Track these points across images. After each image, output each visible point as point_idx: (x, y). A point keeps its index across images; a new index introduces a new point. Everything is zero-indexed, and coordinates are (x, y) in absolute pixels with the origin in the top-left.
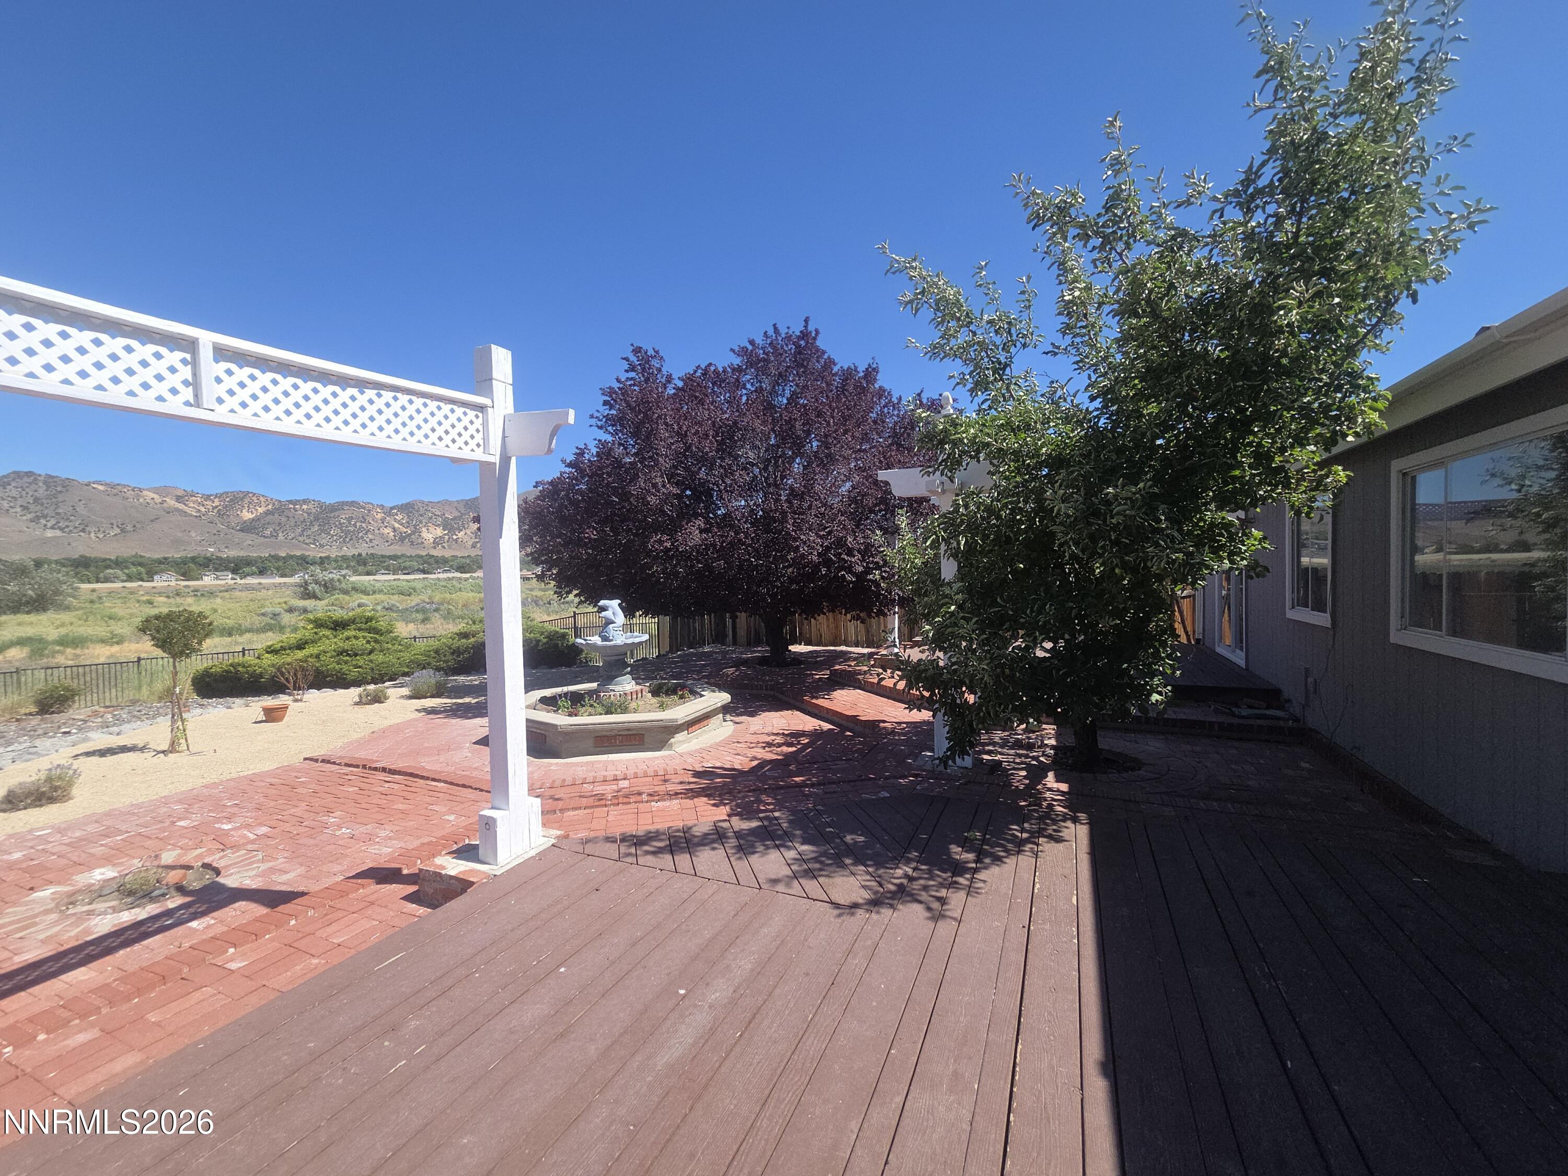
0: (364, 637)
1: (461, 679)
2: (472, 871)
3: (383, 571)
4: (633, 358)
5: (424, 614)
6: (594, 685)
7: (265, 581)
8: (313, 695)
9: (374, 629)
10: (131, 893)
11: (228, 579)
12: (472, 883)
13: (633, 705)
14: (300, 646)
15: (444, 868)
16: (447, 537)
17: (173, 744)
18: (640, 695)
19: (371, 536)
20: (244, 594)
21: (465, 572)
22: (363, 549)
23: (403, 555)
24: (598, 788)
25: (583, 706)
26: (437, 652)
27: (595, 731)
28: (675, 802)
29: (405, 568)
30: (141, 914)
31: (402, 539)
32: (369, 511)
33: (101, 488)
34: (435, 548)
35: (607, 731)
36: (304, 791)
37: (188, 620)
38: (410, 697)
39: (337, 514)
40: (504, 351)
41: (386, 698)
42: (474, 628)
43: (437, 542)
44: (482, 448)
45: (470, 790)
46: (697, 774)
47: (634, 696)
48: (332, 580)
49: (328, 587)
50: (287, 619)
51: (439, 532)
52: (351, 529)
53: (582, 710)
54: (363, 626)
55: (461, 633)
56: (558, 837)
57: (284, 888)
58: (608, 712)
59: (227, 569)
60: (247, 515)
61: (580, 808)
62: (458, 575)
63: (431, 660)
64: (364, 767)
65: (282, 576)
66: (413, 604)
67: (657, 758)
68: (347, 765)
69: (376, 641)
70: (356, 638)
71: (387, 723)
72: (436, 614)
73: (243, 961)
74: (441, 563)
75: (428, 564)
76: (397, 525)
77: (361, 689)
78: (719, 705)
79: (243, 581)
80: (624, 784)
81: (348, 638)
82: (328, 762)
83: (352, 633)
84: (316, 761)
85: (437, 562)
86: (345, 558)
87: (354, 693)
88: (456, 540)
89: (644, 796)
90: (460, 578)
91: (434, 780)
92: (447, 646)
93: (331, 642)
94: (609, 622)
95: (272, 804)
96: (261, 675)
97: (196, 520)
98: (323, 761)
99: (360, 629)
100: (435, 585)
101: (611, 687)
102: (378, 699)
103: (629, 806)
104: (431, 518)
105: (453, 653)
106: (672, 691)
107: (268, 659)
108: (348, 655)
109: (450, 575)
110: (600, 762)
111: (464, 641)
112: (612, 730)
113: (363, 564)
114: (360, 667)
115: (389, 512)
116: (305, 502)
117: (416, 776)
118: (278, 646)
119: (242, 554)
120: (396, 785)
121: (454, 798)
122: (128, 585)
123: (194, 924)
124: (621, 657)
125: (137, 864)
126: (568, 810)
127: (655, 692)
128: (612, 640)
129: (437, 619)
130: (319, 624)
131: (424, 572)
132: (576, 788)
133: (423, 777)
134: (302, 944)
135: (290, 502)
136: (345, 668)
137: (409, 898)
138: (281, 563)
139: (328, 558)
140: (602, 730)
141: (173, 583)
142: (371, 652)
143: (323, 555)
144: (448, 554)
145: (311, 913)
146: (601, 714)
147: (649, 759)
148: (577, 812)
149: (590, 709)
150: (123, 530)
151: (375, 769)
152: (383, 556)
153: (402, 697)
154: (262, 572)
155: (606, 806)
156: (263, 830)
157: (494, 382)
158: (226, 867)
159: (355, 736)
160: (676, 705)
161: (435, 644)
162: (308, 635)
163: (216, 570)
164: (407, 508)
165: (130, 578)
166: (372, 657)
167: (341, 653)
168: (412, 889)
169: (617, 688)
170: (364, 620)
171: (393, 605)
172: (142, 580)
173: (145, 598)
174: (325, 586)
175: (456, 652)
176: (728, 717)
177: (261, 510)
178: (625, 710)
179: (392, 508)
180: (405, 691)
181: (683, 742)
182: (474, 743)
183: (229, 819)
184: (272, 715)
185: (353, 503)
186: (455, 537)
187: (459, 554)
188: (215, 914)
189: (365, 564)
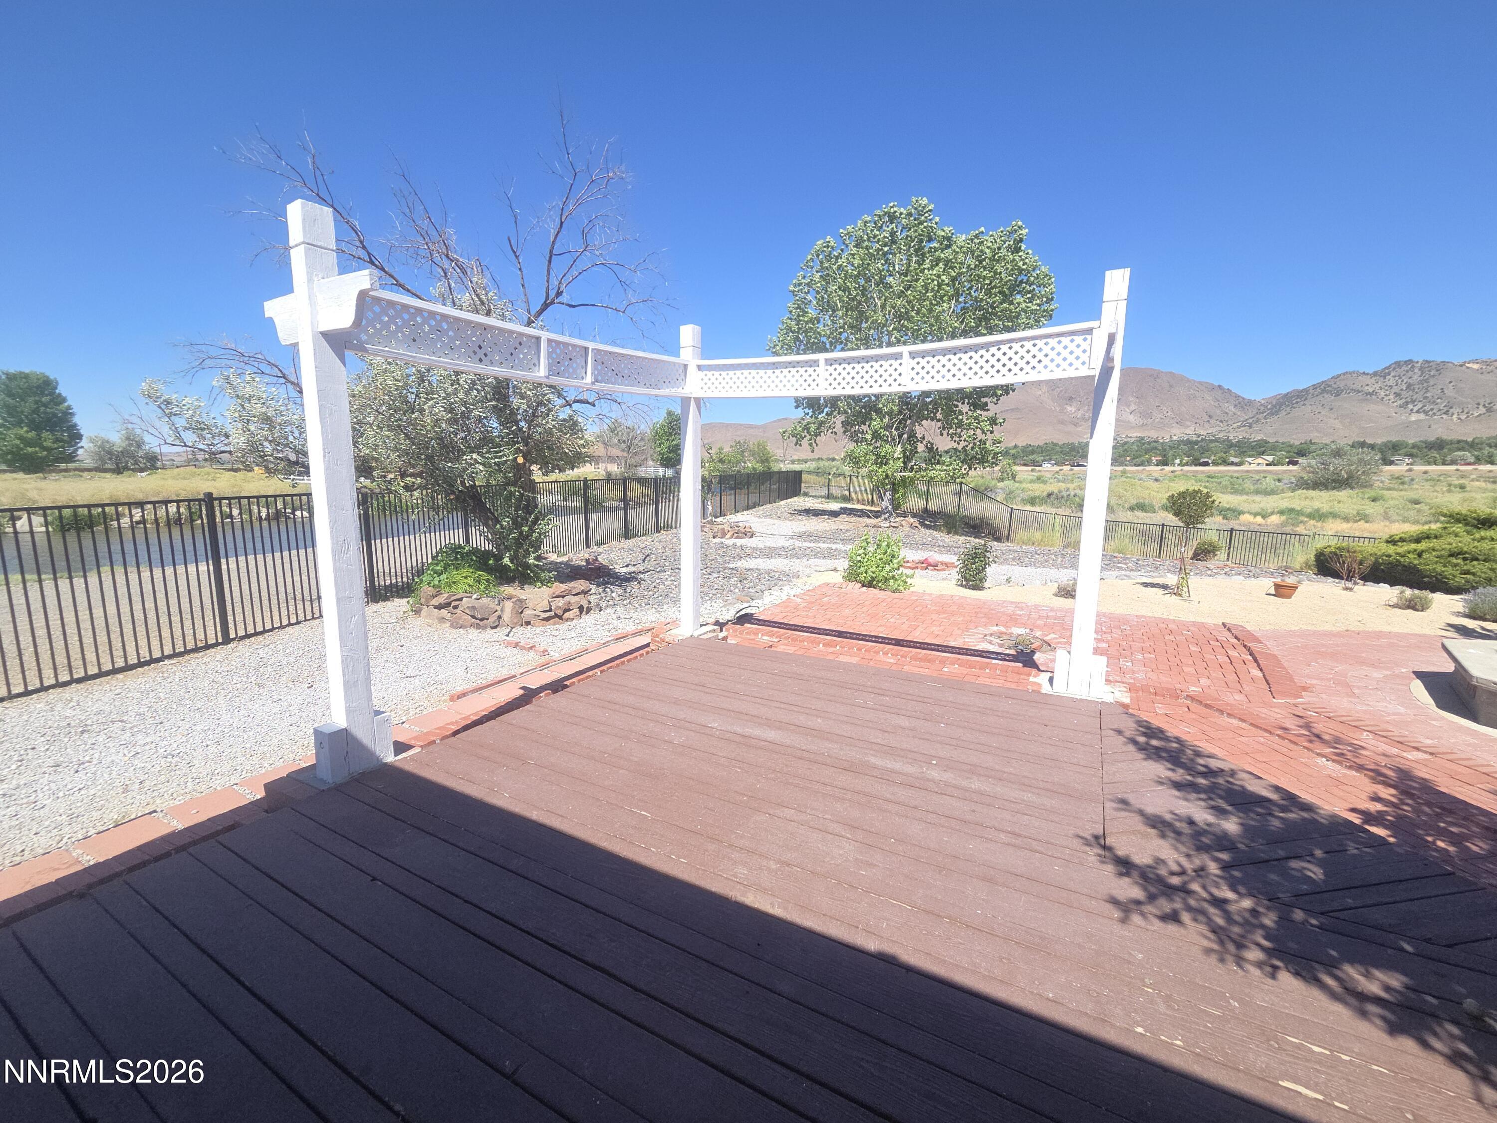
33: (1473, 366)
44: (1086, 364)
45: (1262, 686)
64: (1241, 641)
71: (1382, 628)
91: (1260, 669)
150: (1489, 410)
151: (1243, 645)
159: (1325, 628)
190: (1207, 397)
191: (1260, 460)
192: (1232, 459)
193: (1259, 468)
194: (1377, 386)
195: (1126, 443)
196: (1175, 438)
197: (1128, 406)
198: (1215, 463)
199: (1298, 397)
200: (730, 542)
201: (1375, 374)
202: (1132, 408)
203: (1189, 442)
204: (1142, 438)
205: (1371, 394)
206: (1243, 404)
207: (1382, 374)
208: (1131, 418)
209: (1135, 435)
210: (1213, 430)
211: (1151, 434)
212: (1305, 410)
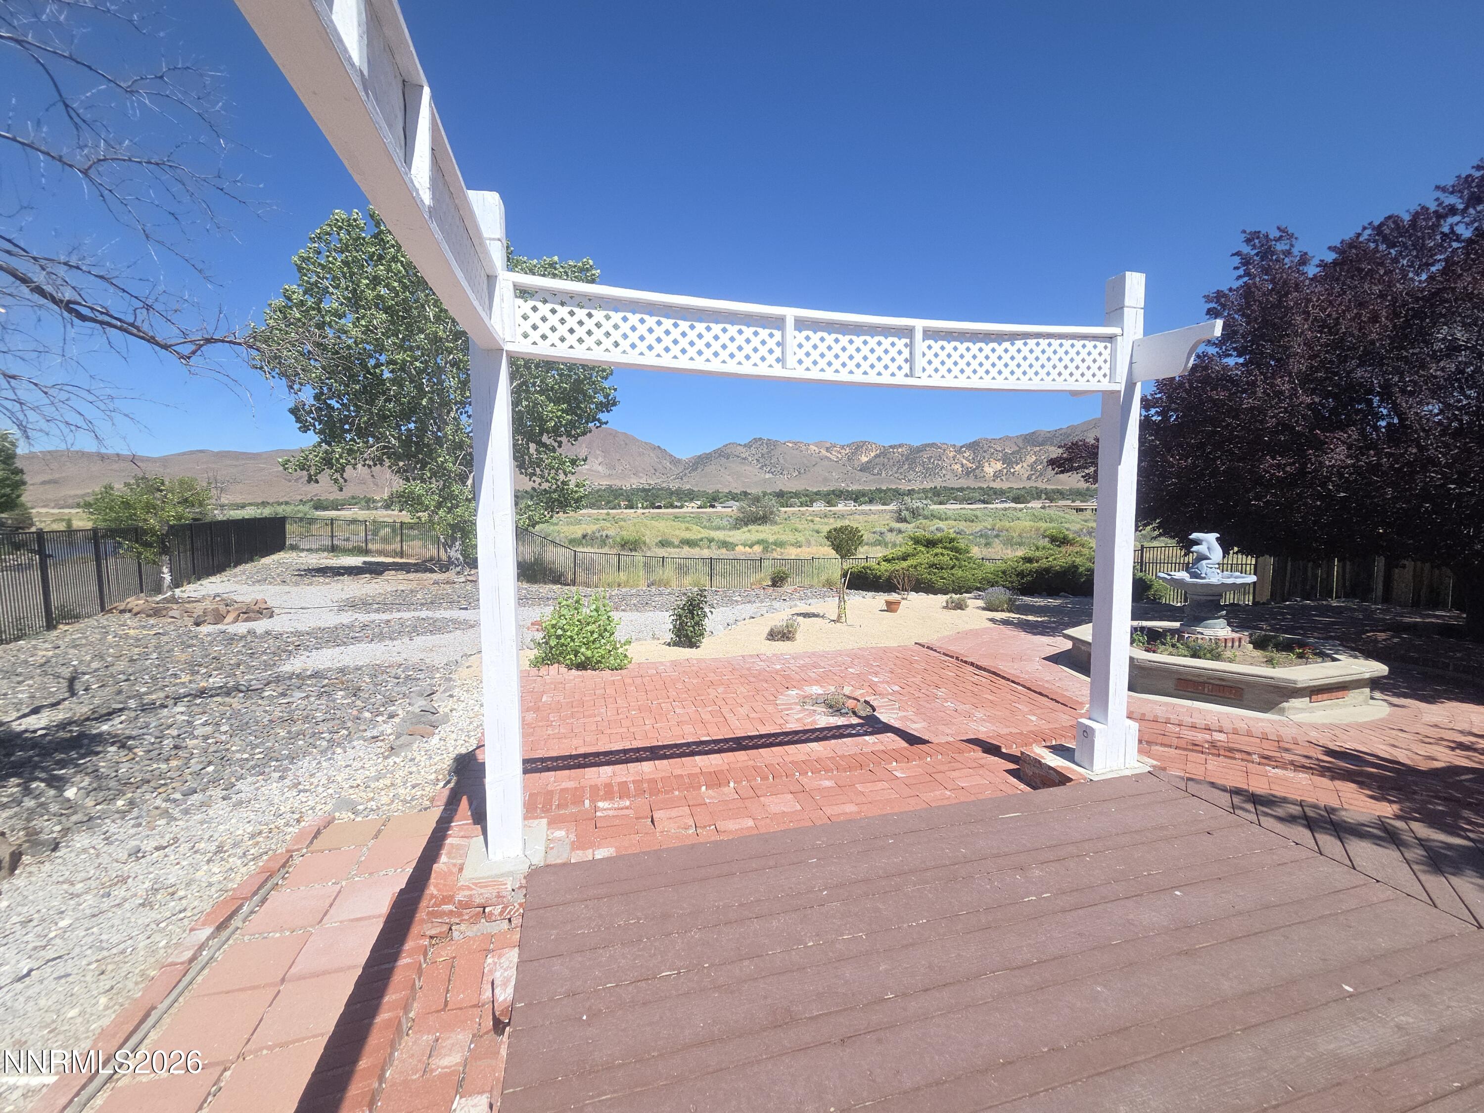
0: (948, 555)
1: (1028, 600)
2: (1068, 768)
3: (952, 501)
4: (1246, 249)
5: (986, 539)
6: (1177, 625)
7: (874, 508)
8: (913, 595)
9: (956, 548)
10: (831, 707)
11: (851, 506)
12: (1070, 780)
13: (1228, 654)
14: (904, 558)
15: (1043, 757)
16: (1005, 470)
17: (839, 617)
18: (1237, 644)
19: (944, 472)
20: (861, 517)
21: (1019, 503)
22: (938, 483)
23: (968, 488)
24: (1186, 732)
25: (1164, 644)
26: (1004, 572)
27: (1177, 672)
28: (1301, 775)
29: (969, 499)
30: (840, 721)
31: (968, 474)
32: (944, 450)
33: (790, 445)
34: (994, 481)
35: (1194, 676)
36: (919, 667)
37: (850, 532)
38: (984, 609)
39: (921, 454)
40: (1138, 274)
41: (967, 606)
42: (1037, 554)
43: (997, 475)
44: (1108, 377)
45: (1046, 699)
46: (1330, 752)
47: (1229, 644)
48: (918, 507)
49: (915, 513)
50: (890, 537)
51: (999, 466)
52: (931, 466)
53: (1162, 647)
54: (948, 545)
55: (1026, 558)
56: (1154, 766)
57: (915, 733)
58: (1195, 655)
59: (851, 499)
60: (864, 459)
61: (1170, 746)
62: (1013, 505)
63: (999, 579)
64: (957, 658)
65: (883, 504)
66: (978, 529)
67: (1262, 720)
68: (944, 654)
69: (957, 559)
70: (942, 554)
71: (968, 627)
72: (996, 540)
73: (902, 773)
74: (999, 494)
75: (989, 495)
76: (965, 462)
77: (948, 596)
78: (1367, 676)
79: (860, 508)
80: (1221, 737)
81: (936, 555)
82: (932, 649)
83: (939, 551)
84: (923, 646)
85: (995, 493)
86: (925, 491)
87: (942, 599)
88: (1013, 474)
89: (1255, 757)
90: (1015, 509)
91: (1013, 682)
92: (1013, 568)
93: (925, 557)
94: (1202, 557)
95: (900, 671)
96: (880, 577)
97: (836, 464)
98: (928, 648)
99: (945, 548)
100: (994, 514)
101: (1199, 629)
102: (960, 606)
103: (1234, 762)
104: (993, 454)
105: (1017, 575)
106: (1287, 647)
107: (885, 566)
108: (936, 568)
109: (1007, 505)
110: (1183, 706)
111: (1028, 565)
112: (1199, 675)
113: (940, 495)
114: (944, 579)
115: (959, 451)
116: (900, 446)
117: (998, 675)
118: (890, 557)
119: (860, 488)
120: (984, 679)
121: (1034, 702)
122: (801, 509)
123: (867, 738)
124: (1217, 598)
125: (833, 689)
126: (1157, 744)
127: (1259, 644)
128: (1204, 578)
129: (997, 544)
130: (917, 541)
131: (984, 502)
132: (1158, 726)
133: (1003, 678)
134: (938, 777)
135: (891, 447)
136: (934, 578)
137: (1009, 772)
138: (882, 495)
139: (913, 490)
140: (1187, 674)
141: (823, 508)
142: (953, 568)
143: (910, 488)
144: (1005, 486)
145: (940, 757)
146: (1185, 656)
147: (1250, 718)
148: (1166, 749)
149: (1171, 649)
150: (799, 473)
151: (966, 662)
152: (952, 489)
153: (978, 608)
154: (871, 501)
155: (1202, 753)
156: (896, 688)
157: (1125, 309)
158: (879, 707)
159: (946, 633)
160: (1291, 664)
161: (1004, 566)
162: (910, 550)
163: (845, 499)
164: (974, 446)
165: (802, 505)
166: (953, 571)
167: (932, 566)
168: (1012, 766)
169: (1207, 632)
170: (948, 540)
171: (962, 530)
172: (807, 506)
173: (809, 518)
174: (913, 512)
175: (1021, 574)
176: (1377, 695)
177: (873, 454)
178: (1217, 657)
179: (962, 447)
180: (981, 603)
181: (1303, 710)
182: (1044, 659)
183: (876, 674)
184: (891, 607)
185: (932, 445)
186: (1012, 470)
187: (1015, 486)
188: (877, 736)
189: (939, 496)
190: (652, 455)
191: (693, 504)
192: (676, 503)
193: (694, 510)
194: (747, 454)
195: (598, 491)
196: (634, 486)
197: (597, 459)
198: (666, 507)
199: (707, 458)
200: (232, 629)
201: (745, 446)
202: (600, 459)
203: (644, 490)
204: (611, 486)
205: (745, 459)
206: (675, 461)
207: (748, 446)
208: (600, 468)
209: (605, 483)
210: (659, 481)
211: (617, 483)
212: (711, 468)
